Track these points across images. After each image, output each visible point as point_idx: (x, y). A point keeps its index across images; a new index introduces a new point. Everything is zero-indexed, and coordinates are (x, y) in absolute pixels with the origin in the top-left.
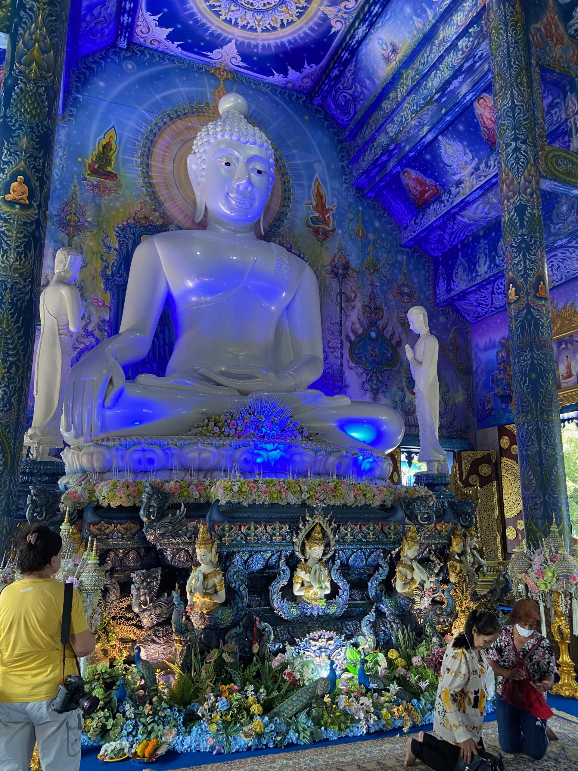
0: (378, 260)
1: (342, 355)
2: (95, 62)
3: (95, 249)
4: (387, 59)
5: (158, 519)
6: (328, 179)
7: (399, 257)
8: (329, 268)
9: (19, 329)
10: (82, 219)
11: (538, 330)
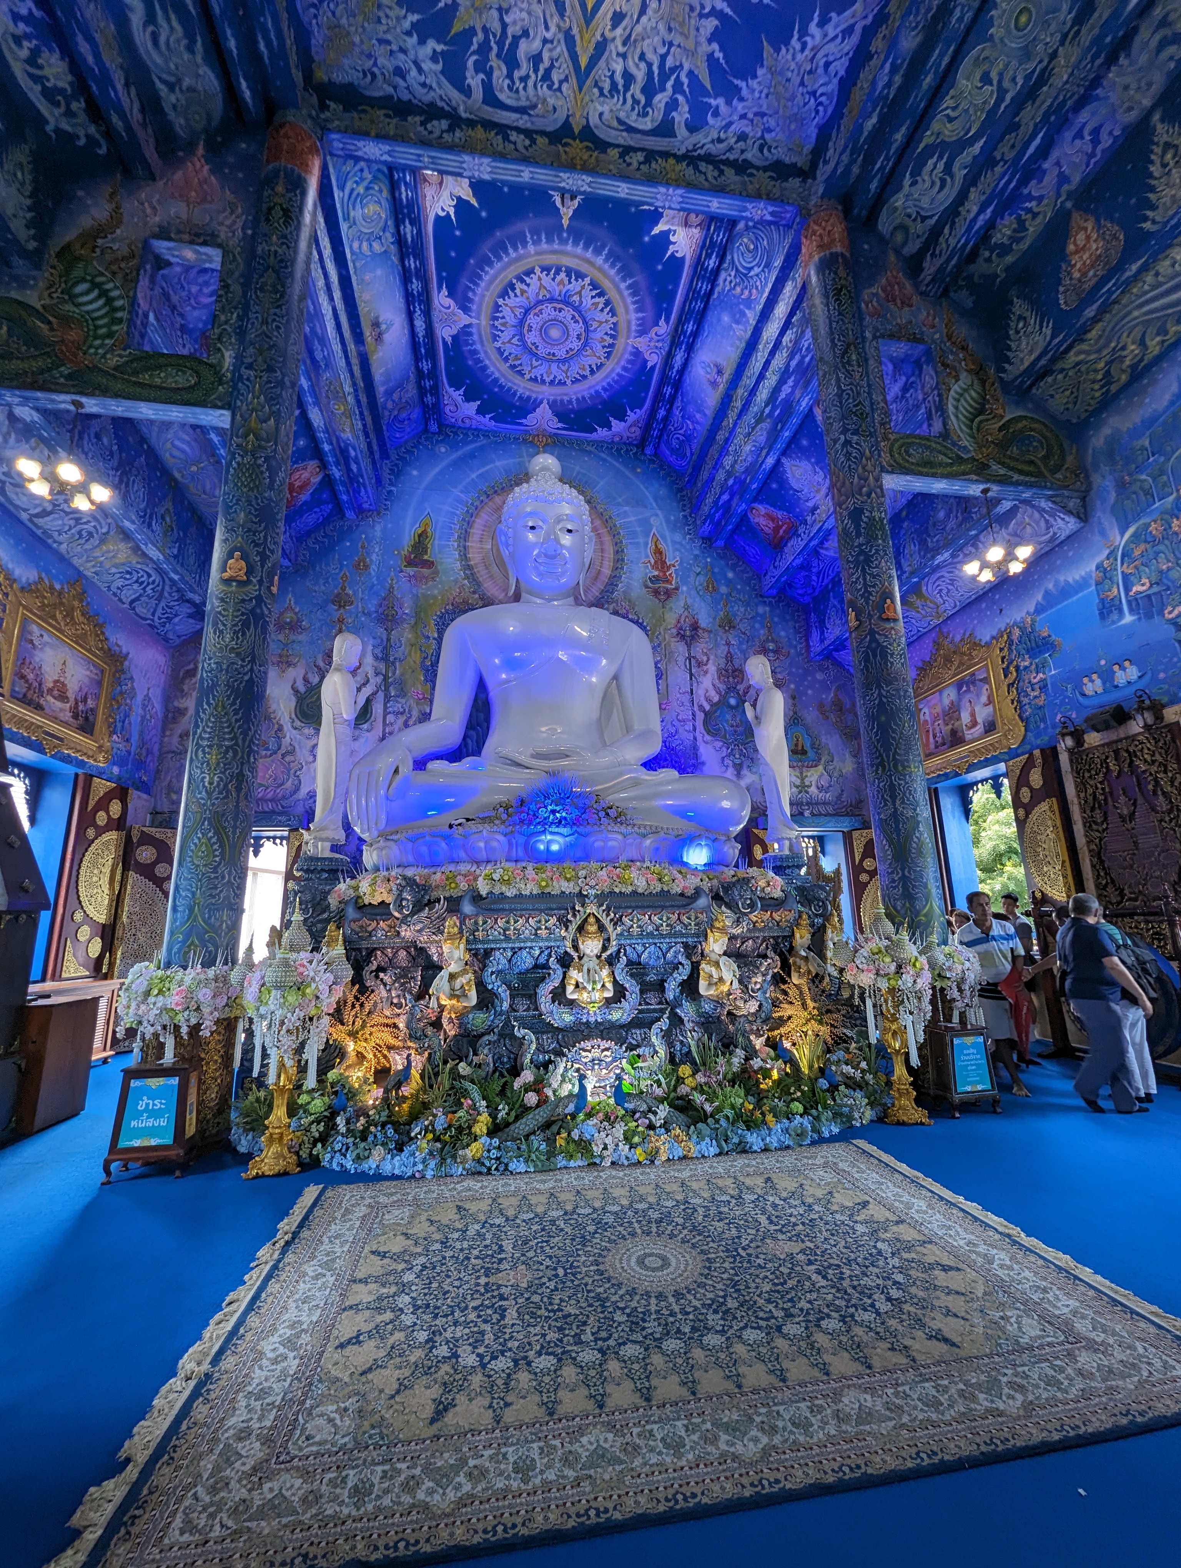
0: (735, 615)
1: (695, 729)
2: (408, 451)
3: (413, 641)
4: (714, 384)
5: (413, 914)
6: (667, 534)
7: (760, 610)
8: (674, 631)
9: (236, 712)
10: (400, 612)
11: (887, 661)
